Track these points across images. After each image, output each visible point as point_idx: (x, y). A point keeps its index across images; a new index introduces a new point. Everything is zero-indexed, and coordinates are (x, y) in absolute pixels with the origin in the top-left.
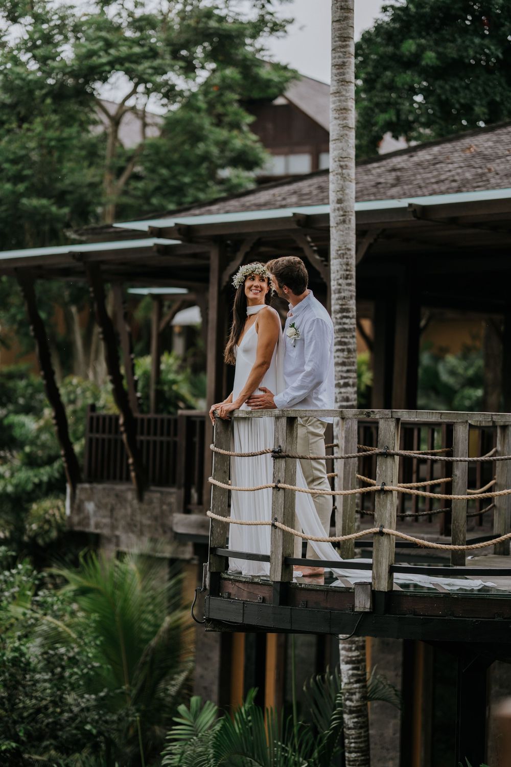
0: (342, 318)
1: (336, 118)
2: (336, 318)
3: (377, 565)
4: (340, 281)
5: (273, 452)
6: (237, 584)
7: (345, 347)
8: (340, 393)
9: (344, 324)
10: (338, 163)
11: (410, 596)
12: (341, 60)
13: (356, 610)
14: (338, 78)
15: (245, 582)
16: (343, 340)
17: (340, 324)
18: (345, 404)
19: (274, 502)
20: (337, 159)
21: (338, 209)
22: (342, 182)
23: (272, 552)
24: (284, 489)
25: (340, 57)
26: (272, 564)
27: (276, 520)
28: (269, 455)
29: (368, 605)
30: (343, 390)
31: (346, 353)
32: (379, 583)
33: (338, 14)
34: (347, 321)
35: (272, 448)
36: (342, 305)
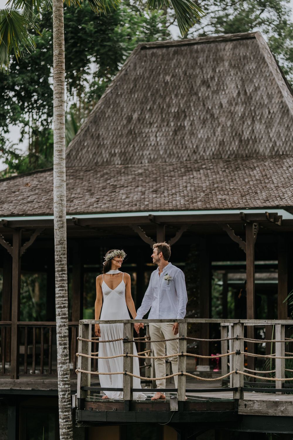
0: (62, 274)
1: (58, 176)
2: (59, 274)
3: (180, 389)
4: (61, 256)
5: (124, 340)
6: (98, 403)
7: (64, 288)
8: (62, 311)
9: (63, 277)
10: (59, 198)
11: (193, 403)
12: (60, 148)
13: (171, 410)
14: (59, 157)
15: (103, 402)
16: (63, 285)
17: (61, 277)
18: (64, 316)
19: (124, 363)
20: (59, 196)
21: (60, 221)
22: (62, 208)
23: (124, 386)
24: (130, 356)
25: (60, 147)
26: (124, 392)
27: (126, 371)
28: (122, 341)
29: (177, 408)
30: (63, 310)
31: (64, 291)
32: (181, 397)
33: (59, 126)
34: (64, 275)
35: (123, 338)
36: (62, 268)
